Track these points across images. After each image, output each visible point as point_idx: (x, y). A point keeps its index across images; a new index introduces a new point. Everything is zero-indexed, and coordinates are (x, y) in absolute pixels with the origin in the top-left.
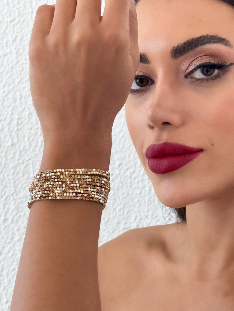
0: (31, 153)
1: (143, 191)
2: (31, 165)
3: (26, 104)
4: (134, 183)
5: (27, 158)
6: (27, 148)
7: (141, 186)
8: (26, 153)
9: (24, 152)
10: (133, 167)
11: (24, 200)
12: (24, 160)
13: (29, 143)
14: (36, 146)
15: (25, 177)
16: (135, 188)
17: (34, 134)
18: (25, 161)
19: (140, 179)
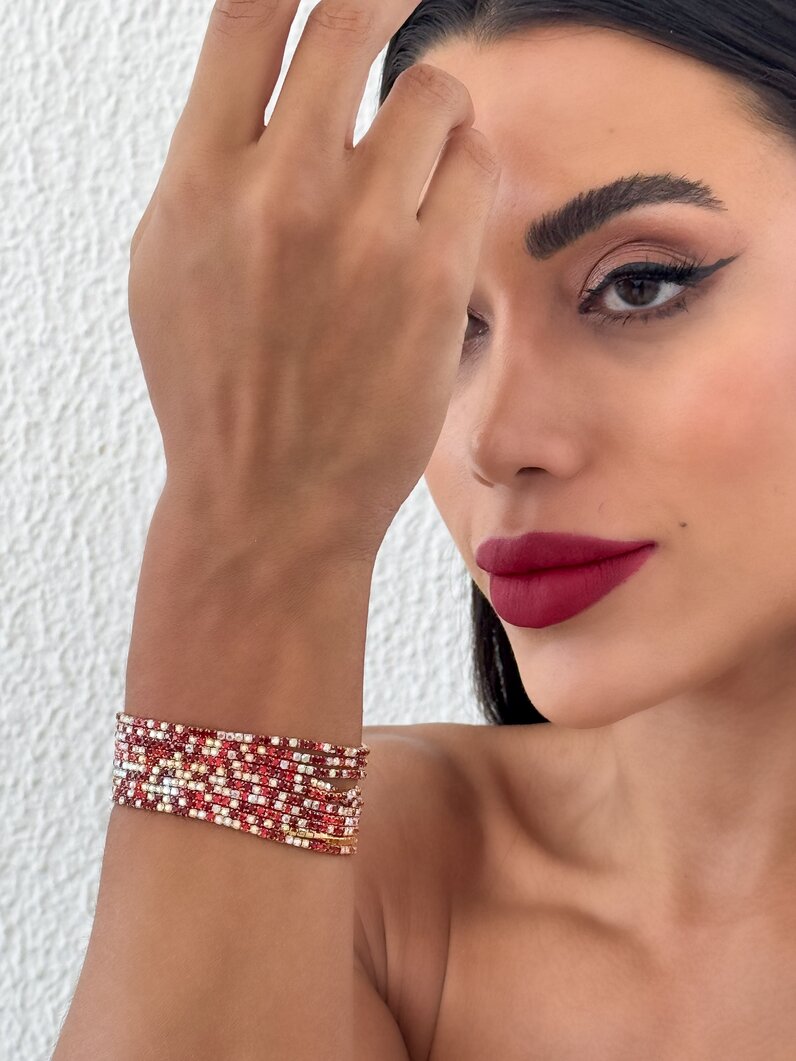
0: (36, 562)
1: (432, 688)
2: (39, 606)
3: (16, 392)
4: (400, 659)
5: (24, 584)
6: (23, 546)
7: (423, 670)
8: (18, 564)
9: (12, 562)
10: (397, 605)
11: (15, 729)
12: (12, 589)
13: (31, 530)
14: (53, 540)
15: (17, 651)
16: (401, 677)
17: (46, 496)
18: (16, 593)
19: (420, 645)
